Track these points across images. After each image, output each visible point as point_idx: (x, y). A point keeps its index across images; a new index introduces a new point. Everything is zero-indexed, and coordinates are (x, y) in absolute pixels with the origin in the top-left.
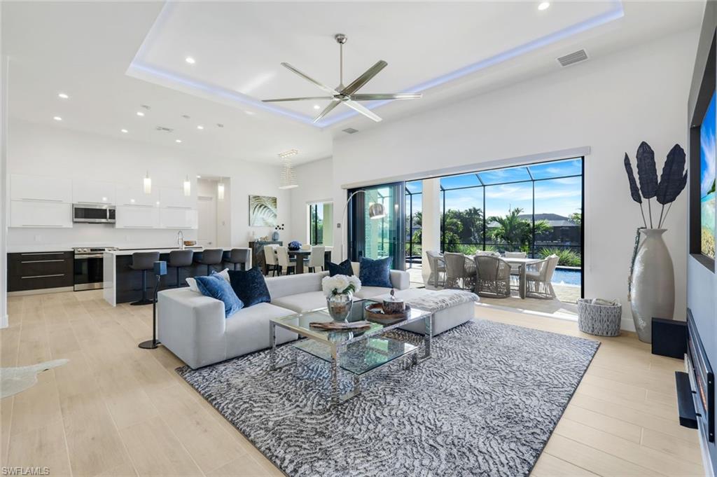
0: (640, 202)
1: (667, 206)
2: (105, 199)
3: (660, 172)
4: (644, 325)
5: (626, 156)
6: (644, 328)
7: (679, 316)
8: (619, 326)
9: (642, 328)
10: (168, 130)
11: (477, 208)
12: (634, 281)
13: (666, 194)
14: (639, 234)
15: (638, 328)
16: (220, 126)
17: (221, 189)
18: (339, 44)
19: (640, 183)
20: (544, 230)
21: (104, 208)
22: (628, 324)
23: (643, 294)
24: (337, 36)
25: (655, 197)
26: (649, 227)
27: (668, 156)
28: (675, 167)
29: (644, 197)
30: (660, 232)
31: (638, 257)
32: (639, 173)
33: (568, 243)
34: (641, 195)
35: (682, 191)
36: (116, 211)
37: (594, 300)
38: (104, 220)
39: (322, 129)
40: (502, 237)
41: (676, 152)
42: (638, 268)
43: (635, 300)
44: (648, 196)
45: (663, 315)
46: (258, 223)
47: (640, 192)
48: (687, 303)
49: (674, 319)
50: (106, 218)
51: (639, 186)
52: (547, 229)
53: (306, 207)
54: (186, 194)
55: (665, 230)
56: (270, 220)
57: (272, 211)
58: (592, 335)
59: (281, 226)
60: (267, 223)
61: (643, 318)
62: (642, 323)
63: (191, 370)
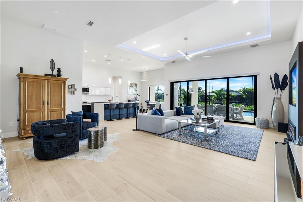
0: (275, 89)
1: (282, 91)
2: (86, 84)
3: (281, 82)
4: (276, 125)
5: (271, 76)
6: (276, 126)
7: (286, 122)
8: (268, 125)
9: (275, 125)
10: (109, 60)
11: (200, 87)
12: (273, 112)
13: (282, 88)
14: (274, 99)
15: (274, 126)
16: (120, 57)
17: (120, 81)
18: (185, 40)
19: (275, 84)
20: (232, 97)
21: (86, 88)
22: (271, 125)
23: (275, 116)
24: (185, 38)
25: (279, 89)
26: (277, 97)
27: (283, 77)
28: (285, 81)
29: (276, 88)
30: (280, 98)
31: (274, 106)
32: (274, 81)
33: (237, 102)
34: (275, 88)
35: (287, 87)
36: (89, 89)
37: (260, 118)
38: (86, 92)
39: (163, 61)
40: (216, 99)
41: (285, 76)
42: (274, 109)
43: (273, 118)
44: (277, 88)
45: (281, 122)
46: (130, 93)
47: (275, 87)
48: (289, 117)
49: (284, 122)
50: (86, 91)
51: (274, 85)
52: (233, 96)
53: (148, 88)
54: (109, 83)
55: (282, 98)
56: (134, 92)
57: (135, 89)
58: (260, 128)
59: (138, 94)
60: (133, 93)
61: (275, 123)
62: (275, 124)
63: (159, 135)
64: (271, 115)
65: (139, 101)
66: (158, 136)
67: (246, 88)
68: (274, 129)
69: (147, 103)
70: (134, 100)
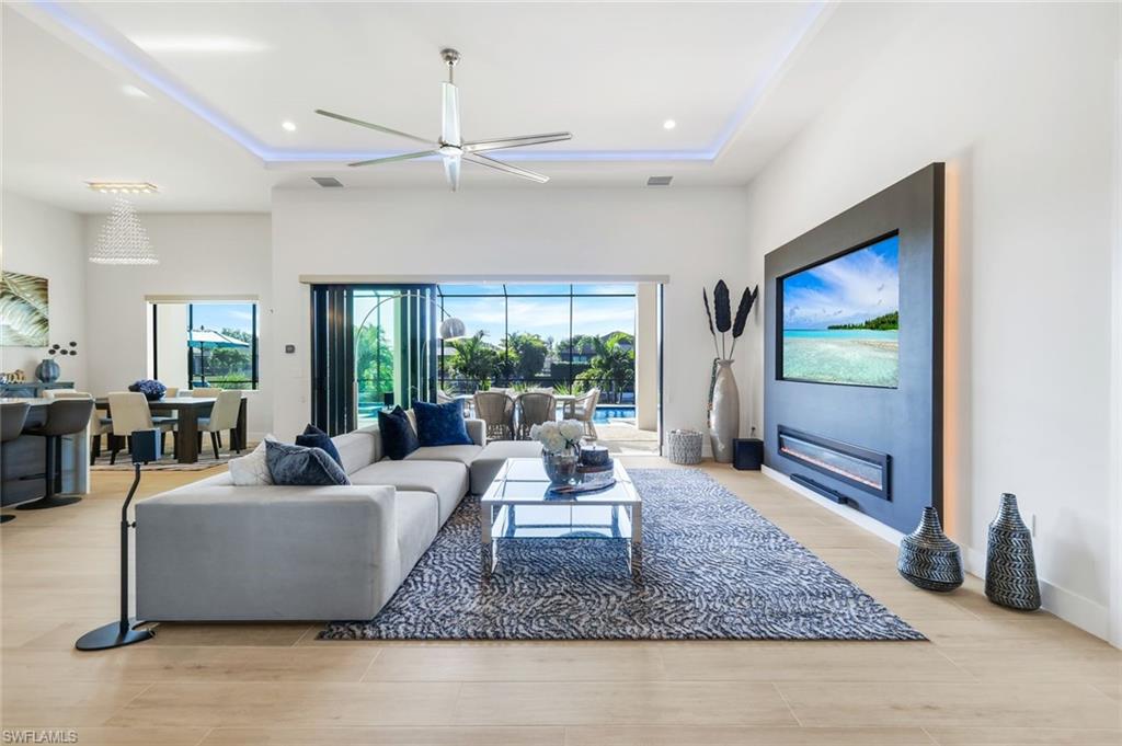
0: (715, 335)
4: (724, 447)
5: (705, 292)
6: (724, 450)
8: (700, 453)
12: (714, 408)
14: (715, 364)
15: (717, 452)
19: (716, 318)
26: (722, 358)
29: (719, 331)
30: (731, 363)
31: (716, 386)
32: (715, 308)
34: (716, 330)
43: (715, 425)
44: (722, 330)
55: (734, 362)
56: (30, 331)
57: (34, 310)
58: (685, 464)
59: (65, 345)
60: (19, 339)
61: (722, 441)
62: (721, 447)
63: (361, 623)
64: (709, 416)
65: (70, 386)
66: (364, 637)
67: (518, 335)
68: (716, 461)
69: (150, 397)
70: (29, 379)
